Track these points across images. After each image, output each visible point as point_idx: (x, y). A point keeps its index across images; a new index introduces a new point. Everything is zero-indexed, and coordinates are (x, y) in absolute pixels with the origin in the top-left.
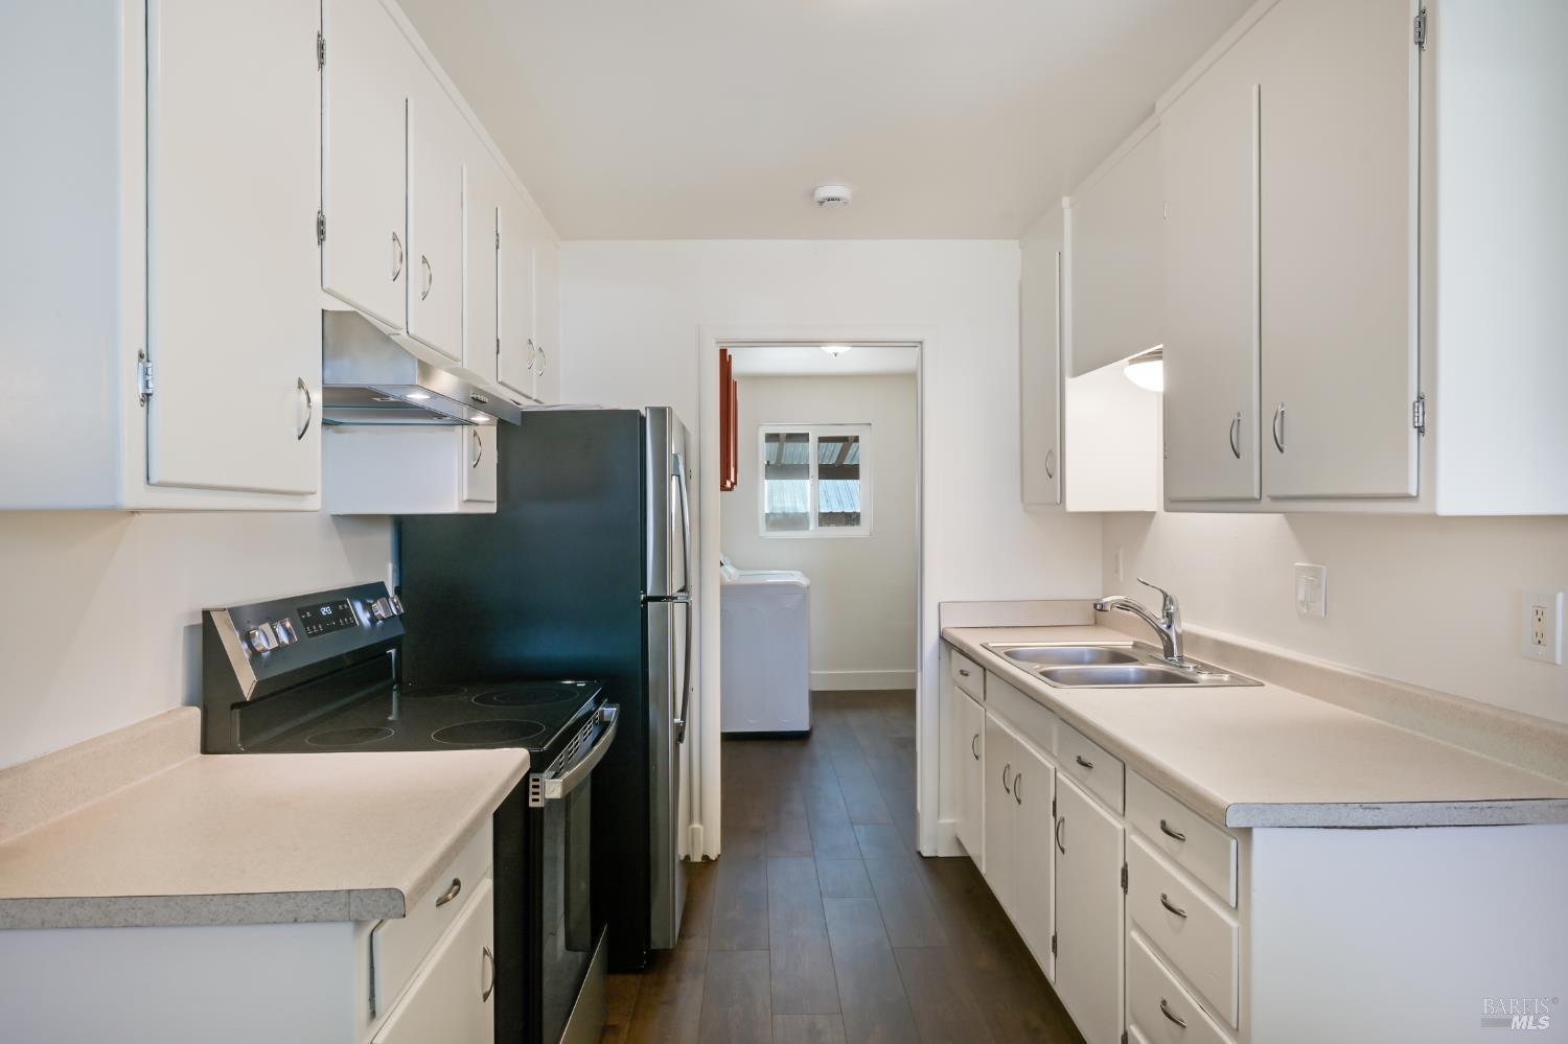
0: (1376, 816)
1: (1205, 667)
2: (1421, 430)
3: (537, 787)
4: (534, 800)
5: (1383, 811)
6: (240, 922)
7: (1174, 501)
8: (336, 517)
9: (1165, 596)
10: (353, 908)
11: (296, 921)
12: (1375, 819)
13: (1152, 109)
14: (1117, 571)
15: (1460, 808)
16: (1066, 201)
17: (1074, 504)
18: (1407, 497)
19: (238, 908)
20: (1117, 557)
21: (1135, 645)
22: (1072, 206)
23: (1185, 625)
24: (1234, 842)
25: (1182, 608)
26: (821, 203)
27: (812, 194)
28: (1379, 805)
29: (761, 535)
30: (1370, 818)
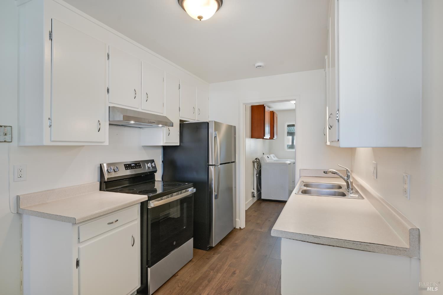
0: (318, 240)
2: (338, 120)
3: (149, 204)
4: (149, 206)
5: (321, 239)
8: (143, 146)
9: (347, 171)
12: (318, 241)
15: (349, 243)
20: (352, 158)
27: (254, 65)
28: (320, 237)
29: (286, 150)
30: (316, 241)
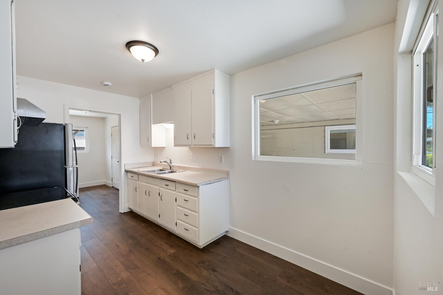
1: (177, 170)
2: (213, 137)
6: (53, 234)
7: (176, 145)
9: (170, 160)
10: (82, 224)
11: (68, 230)
13: (172, 86)
14: (157, 157)
16: (151, 95)
17: (153, 146)
18: (212, 145)
19: (52, 231)
20: (157, 155)
21: (163, 168)
22: (152, 96)
23: (173, 164)
24: (197, 189)
25: (172, 162)
26: (104, 85)
